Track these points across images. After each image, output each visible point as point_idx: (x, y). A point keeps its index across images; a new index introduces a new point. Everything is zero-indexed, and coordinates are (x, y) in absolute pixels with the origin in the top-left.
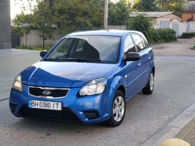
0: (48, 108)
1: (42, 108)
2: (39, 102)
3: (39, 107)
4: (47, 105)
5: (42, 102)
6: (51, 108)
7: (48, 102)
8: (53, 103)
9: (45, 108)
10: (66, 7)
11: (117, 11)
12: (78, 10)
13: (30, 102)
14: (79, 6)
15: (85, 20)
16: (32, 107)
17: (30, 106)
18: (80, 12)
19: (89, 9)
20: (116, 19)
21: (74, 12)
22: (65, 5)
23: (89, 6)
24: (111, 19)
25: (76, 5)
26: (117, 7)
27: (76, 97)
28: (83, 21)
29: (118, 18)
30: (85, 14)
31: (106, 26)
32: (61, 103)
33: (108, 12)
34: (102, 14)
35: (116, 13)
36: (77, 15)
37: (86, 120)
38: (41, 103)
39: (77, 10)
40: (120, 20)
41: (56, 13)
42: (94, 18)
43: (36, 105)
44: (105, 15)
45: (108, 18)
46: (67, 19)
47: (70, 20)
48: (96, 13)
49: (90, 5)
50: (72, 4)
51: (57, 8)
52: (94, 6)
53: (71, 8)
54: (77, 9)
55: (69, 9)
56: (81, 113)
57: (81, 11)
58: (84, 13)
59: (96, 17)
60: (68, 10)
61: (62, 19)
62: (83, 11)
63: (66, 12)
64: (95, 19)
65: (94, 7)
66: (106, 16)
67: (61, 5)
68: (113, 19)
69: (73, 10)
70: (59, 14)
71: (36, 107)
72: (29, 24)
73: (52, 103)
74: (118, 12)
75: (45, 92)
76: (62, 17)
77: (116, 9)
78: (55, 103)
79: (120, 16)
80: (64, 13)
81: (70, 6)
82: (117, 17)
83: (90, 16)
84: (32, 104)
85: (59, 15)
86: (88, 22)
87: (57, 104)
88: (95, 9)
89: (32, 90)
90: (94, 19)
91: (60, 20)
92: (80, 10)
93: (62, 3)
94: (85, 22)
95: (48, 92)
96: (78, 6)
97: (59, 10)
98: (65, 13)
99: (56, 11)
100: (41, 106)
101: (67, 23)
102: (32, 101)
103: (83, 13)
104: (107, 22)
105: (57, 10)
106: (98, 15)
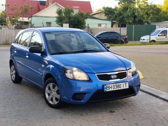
1: (115, 89)
4: (118, 86)
5: (115, 84)
9: (117, 89)
16: (107, 91)
17: (105, 90)
32: (128, 83)
38: (114, 86)
43: (111, 88)
71: (111, 90)
75: (112, 77)
84: (107, 88)
87: (126, 84)
95: (115, 76)
100: (114, 88)
102: (107, 85)
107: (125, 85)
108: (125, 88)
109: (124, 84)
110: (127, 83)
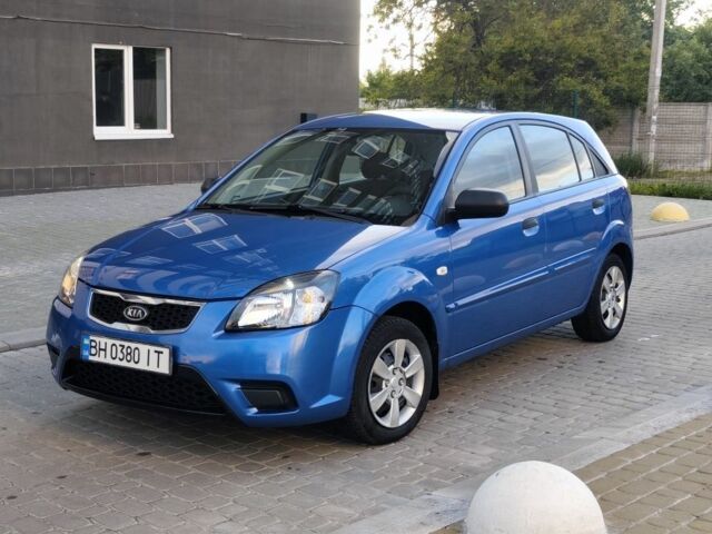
0: (132, 365)
1: (117, 362)
2: (110, 342)
3: (109, 361)
5: (118, 343)
6: (142, 366)
7: (133, 345)
8: (147, 347)
9: (124, 364)
10: (526, 46)
11: (697, 56)
12: (564, 55)
13: (86, 342)
14: (569, 41)
15: (586, 87)
16: (91, 358)
17: (86, 353)
18: (569, 59)
19: (598, 50)
20: (692, 81)
21: (551, 60)
22: (524, 39)
23: (600, 39)
24: (674, 82)
25: (558, 38)
26: (695, 41)
27: (223, 332)
28: (579, 88)
29: (699, 79)
30: (587, 65)
31: (655, 106)
33: (663, 58)
34: (643, 66)
35: (690, 62)
36: (561, 71)
37: (249, 414)
39: (563, 53)
40: (707, 84)
41: (492, 67)
42: (615, 78)
43: (102, 353)
44: (652, 69)
45: (663, 79)
46: (527, 83)
47: (536, 85)
48: (625, 62)
49: (604, 37)
50: (545, 35)
51: (498, 48)
52: (617, 40)
53: (541, 48)
54: (562, 50)
55: (536, 51)
56: (234, 388)
57: (573, 57)
58: (582, 62)
59: (623, 77)
60: (532, 55)
61: (512, 84)
62: (580, 57)
63: (525, 61)
64: (617, 81)
65: (618, 45)
66: (654, 73)
67: (508, 41)
68: (681, 81)
69: (547, 53)
70: (502, 67)
72: (408, 100)
73: (144, 348)
74: (699, 58)
76: (511, 78)
77: (691, 49)
78: (153, 348)
79: (703, 73)
80: (518, 64)
81: (539, 43)
82: (693, 74)
83: (602, 71)
85: (503, 70)
86: (595, 93)
87: (159, 353)
88: (620, 49)
89: (100, 303)
90: (613, 83)
91: (504, 87)
92: (569, 55)
93: (514, 33)
94: (583, 93)
96: (564, 42)
97: (502, 56)
98: (520, 64)
99: (491, 58)
101: (527, 96)
102: (91, 338)
103: (581, 65)
104: (657, 92)
105: (497, 57)
106: (629, 69)
107: (154, 356)
108: (153, 368)
109: (152, 352)
110: (166, 352)
